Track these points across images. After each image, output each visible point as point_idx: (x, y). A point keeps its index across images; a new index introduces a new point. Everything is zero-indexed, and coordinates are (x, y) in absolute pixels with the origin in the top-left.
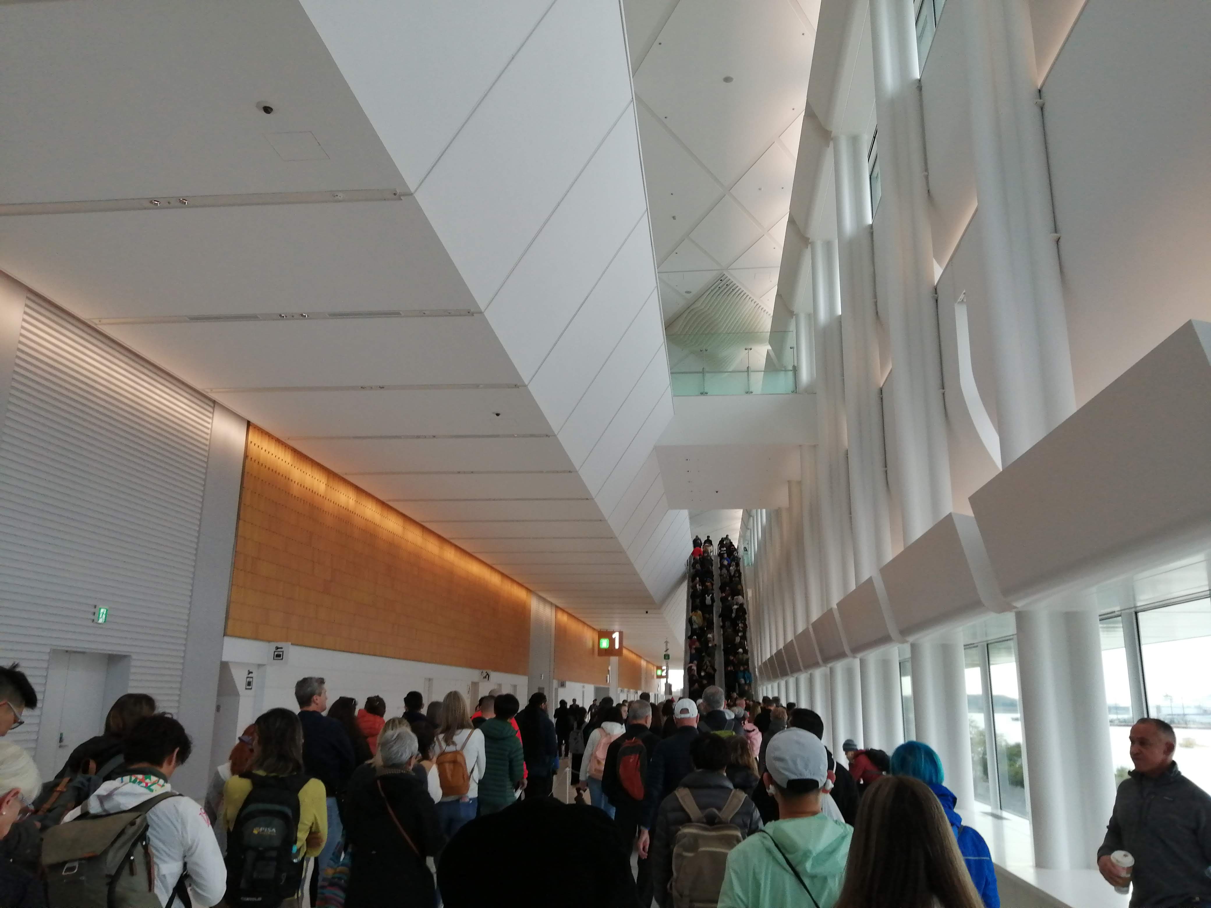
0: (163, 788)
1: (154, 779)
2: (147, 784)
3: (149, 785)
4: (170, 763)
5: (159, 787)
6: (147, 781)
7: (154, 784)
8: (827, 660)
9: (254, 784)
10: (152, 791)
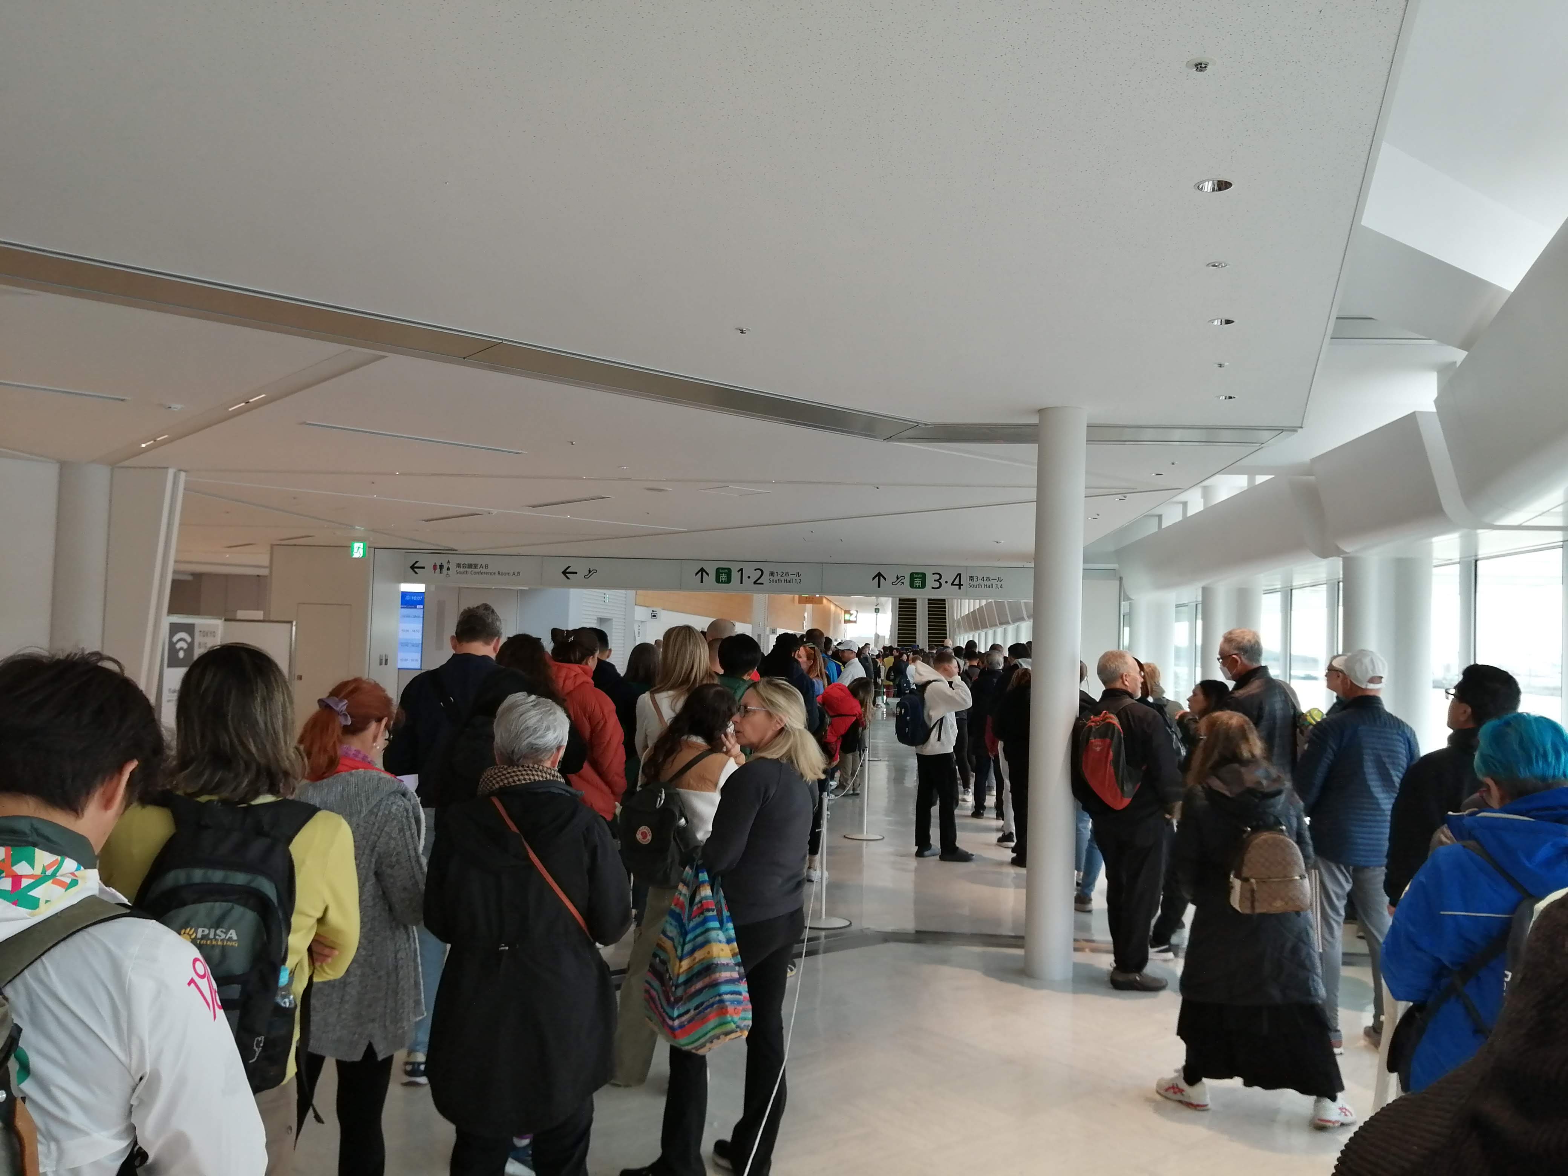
0: (73, 890)
1: (43, 858)
2: (17, 880)
3: (25, 882)
4: (107, 804)
5: (60, 890)
6: (22, 868)
7: (39, 880)
8: (1015, 620)
9: (178, 820)
10: (33, 904)
